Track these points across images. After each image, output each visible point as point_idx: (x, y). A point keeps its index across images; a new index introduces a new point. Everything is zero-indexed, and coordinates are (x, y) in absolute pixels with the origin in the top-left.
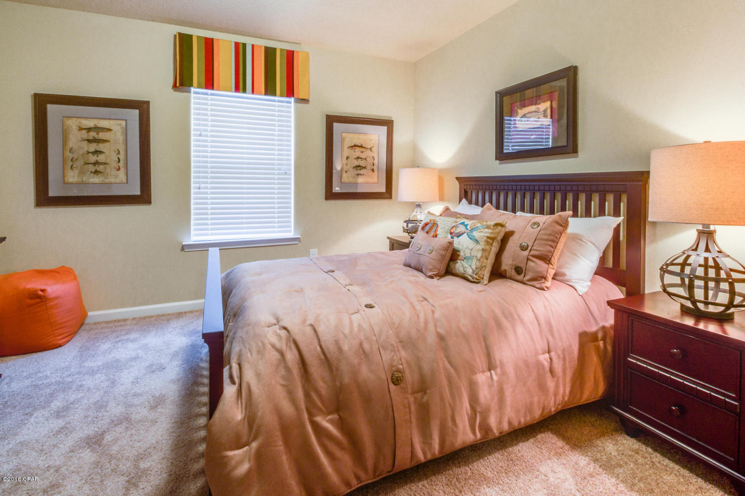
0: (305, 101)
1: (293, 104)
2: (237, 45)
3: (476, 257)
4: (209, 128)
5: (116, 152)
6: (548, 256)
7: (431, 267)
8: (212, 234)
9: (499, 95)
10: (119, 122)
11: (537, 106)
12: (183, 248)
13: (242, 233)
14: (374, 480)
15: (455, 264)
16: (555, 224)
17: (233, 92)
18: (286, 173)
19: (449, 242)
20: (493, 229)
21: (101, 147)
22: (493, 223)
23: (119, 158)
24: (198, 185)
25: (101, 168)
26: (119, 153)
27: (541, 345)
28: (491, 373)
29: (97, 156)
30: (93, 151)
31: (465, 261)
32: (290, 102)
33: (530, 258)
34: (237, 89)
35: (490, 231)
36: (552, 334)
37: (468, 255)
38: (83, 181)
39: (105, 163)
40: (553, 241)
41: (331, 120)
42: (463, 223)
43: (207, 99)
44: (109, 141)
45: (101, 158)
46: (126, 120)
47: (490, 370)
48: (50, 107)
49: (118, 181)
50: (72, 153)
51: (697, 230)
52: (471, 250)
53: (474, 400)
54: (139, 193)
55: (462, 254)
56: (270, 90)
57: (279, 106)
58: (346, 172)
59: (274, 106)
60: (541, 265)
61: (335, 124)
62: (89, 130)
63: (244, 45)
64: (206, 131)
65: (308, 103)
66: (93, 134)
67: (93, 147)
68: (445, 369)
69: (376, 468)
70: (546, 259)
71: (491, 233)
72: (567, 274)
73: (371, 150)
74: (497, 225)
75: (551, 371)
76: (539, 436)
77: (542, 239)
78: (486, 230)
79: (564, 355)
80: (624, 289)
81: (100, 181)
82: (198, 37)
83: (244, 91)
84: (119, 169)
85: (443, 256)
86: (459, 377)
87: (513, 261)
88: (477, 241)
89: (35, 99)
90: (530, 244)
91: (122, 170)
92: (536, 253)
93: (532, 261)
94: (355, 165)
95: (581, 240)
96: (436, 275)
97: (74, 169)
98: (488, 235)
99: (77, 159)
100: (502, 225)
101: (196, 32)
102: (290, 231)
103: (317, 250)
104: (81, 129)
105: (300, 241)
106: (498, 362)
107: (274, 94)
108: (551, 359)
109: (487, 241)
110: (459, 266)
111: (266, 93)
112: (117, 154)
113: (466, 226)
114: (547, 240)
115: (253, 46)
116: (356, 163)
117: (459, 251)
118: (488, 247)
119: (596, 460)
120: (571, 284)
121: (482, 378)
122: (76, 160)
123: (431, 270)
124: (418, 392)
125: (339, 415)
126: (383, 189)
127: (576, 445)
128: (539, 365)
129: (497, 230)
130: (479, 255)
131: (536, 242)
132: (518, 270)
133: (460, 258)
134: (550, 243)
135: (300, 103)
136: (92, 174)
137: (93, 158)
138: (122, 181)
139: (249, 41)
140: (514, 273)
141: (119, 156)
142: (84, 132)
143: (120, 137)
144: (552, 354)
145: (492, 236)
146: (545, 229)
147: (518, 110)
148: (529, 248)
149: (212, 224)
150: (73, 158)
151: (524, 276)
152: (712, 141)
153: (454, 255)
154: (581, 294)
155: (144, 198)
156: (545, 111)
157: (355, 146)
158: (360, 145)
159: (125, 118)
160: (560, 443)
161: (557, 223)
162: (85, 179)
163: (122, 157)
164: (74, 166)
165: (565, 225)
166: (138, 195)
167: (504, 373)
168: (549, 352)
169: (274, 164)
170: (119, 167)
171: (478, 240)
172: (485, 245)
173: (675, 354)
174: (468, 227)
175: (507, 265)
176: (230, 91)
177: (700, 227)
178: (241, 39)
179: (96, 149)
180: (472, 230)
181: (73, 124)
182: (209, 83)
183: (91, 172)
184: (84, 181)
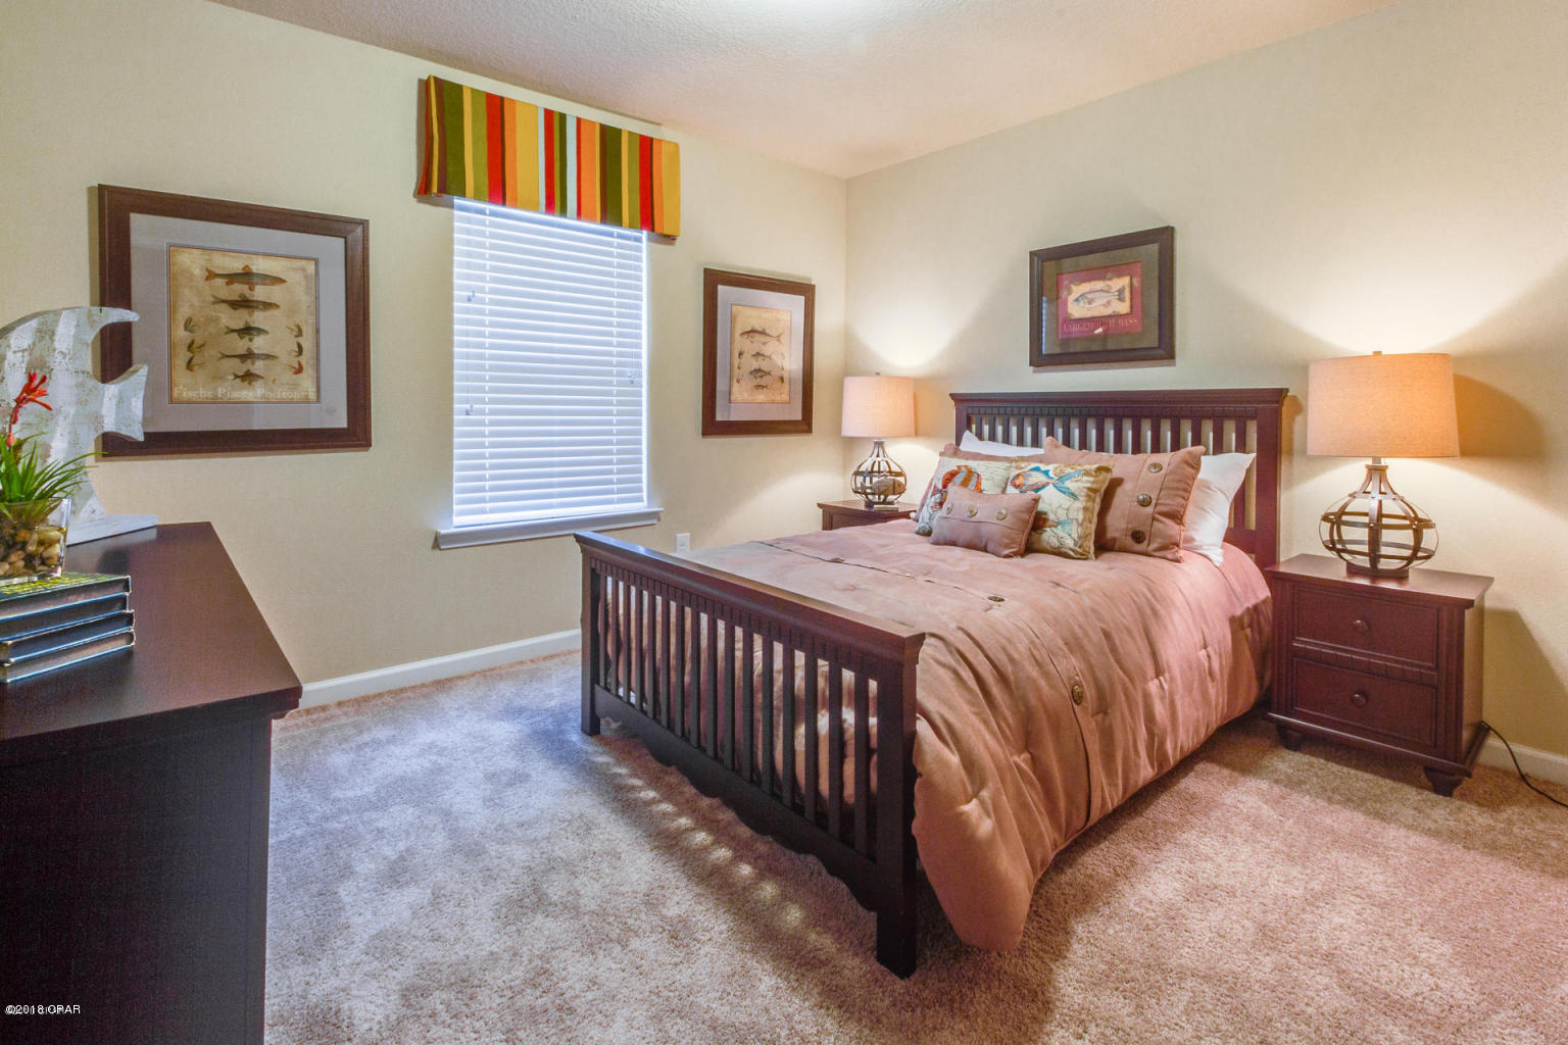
0: (669, 239)
1: (644, 244)
2: (549, 114)
3: (1077, 520)
4: (487, 285)
5: (292, 330)
6: (1179, 512)
7: (1006, 541)
8: (493, 511)
9: (1036, 259)
10: (303, 263)
11: (1109, 283)
12: (438, 542)
13: (550, 506)
14: (1067, 843)
15: (1041, 534)
16: (1185, 466)
17: (540, 213)
18: (632, 382)
19: (1034, 500)
20: (1095, 477)
21: (258, 319)
22: (1095, 466)
23: (300, 347)
24: (468, 406)
25: (258, 367)
26: (300, 333)
27: (1198, 639)
28: (1160, 681)
29: (251, 340)
30: (242, 326)
31: (1059, 527)
32: (638, 240)
33: (1157, 516)
34: (550, 206)
35: (1091, 479)
36: (1206, 622)
37: (1063, 518)
38: (216, 397)
39: (268, 357)
40: (1186, 490)
41: (714, 279)
42: (1037, 469)
43: (482, 223)
44: (277, 306)
45: (259, 344)
46: (316, 261)
47: (1157, 677)
48: (138, 221)
49: (296, 395)
50: (191, 331)
51: (1367, 466)
52: (1068, 509)
53: (1150, 719)
54: (344, 425)
55: (1051, 517)
56: (610, 212)
57: (620, 246)
58: (738, 381)
59: (610, 244)
60: (1171, 527)
61: (720, 288)
62: (231, 278)
63: (563, 117)
64: (482, 290)
65: (673, 244)
66: (239, 289)
67: (238, 319)
68: (1120, 678)
69: (1068, 824)
70: (1177, 517)
71: (1093, 482)
72: (1196, 537)
73: (779, 340)
74: (1100, 469)
75: (1211, 673)
76: (1197, 768)
77: (1168, 488)
78: (1085, 478)
79: (1220, 649)
80: (1253, 556)
81: (256, 398)
82: (473, 91)
83: (563, 212)
84: (299, 370)
85: (1026, 522)
86: (1135, 688)
87: (1128, 523)
88: (1074, 496)
89: (101, 197)
90: (1154, 497)
91: (309, 372)
92: (1164, 509)
93: (1158, 520)
94: (753, 369)
95: (1209, 488)
96: (1015, 554)
97: (196, 368)
98: (1089, 485)
99: (203, 345)
100: (1107, 470)
101: (471, 81)
102: (640, 500)
103: (688, 534)
104: (211, 275)
105: (659, 520)
106: (1165, 667)
107: (618, 222)
108: (1209, 656)
109: (1088, 496)
110: (1049, 536)
111: (604, 220)
112: (297, 336)
113: (1046, 473)
114: (1177, 489)
115: (579, 120)
116: (755, 364)
117: (1045, 513)
118: (1090, 504)
119: (1277, 782)
120: (1201, 552)
121: (1153, 686)
122: (200, 347)
123: (1007, 546)
124: (1098, 713)
125: (1031, 754)
126: (797, 415)
127: (1246, 769)
128: (1199, 664)
129: (1101, 478)
130: (1081, 517)
131: (1163, 492)
132: (1138, 537)
133: (1050, 523)
134: (1181, 493)
135: (660, 243)
136: (238, 380)
137: (241, 345)
138: (307, 396)
139: (572, 110)
140: (1129, 541)
141: (300, 340)
142: (220, 282)
143: (304, 299)
144: (1209, 649)
145: (1094, 486)
146: (1172, 472)
147: (1072, 286)
148: (1154, 502)
149: (493, 489)
150: (193, 342)
151: (1149, 544)
152: (1384, 353)
153: (1039, 522)
154: (1217, 565)
155: (355, 434)
156: (1121, 292)
157: (753, 331)
158: (761, 330)
159: (313, 256)
160: (1226, 772)
161: (1187, 463)
162: (220, 391)
163: (307, 342)
164: (194, 361)
165: (1195, 465)
166: (344, 429)
167: (1172, 680)
168: (1205, 647)
169: (610, 364)
170: (300, 364)
171: (1076, 493)
172: (1087, 501)
173: (1358, 626)
174: (1051, 474)
175: (1117, 530)
176: (535, 209)
177: (1369, 462)
178: (558, 105)
179: (247, 323)
180: (1061, 479)
181: (192, 262)
182: (498, 190)
183: (237, 377)
184: (220, 396)
